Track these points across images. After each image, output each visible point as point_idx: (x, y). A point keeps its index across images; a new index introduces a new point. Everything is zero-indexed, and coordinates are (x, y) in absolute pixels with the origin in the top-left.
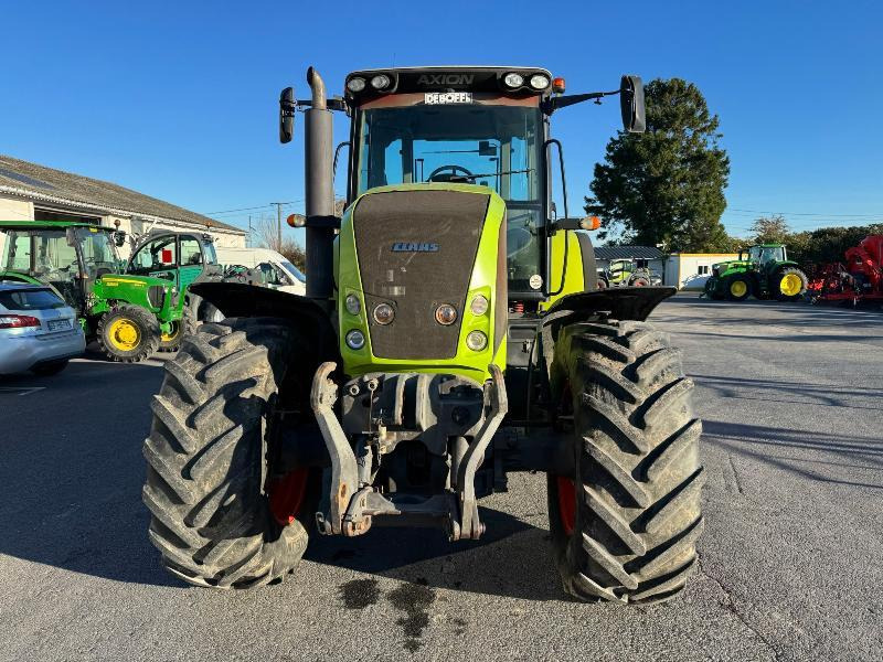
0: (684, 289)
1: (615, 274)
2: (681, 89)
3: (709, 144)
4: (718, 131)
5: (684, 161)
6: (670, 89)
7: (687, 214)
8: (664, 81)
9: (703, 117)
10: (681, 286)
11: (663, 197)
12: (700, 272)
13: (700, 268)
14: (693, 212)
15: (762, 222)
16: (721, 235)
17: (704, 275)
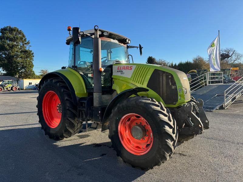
0: (25, 89)
1: (6, 85)
2: (18, 31)
3: (27, 48)
4: (30, 45)
5: (21, 52)
6: (15, 30)
7: (23, 67)
8: (12, 27)
9: (25, 40)
10: (25, 88)
11: (15, 62)
12: (30, 84)
13: (30, 83)
14: (25, 67)
15: (42, 71)
16: (34, 74)
17: (31, 85)
